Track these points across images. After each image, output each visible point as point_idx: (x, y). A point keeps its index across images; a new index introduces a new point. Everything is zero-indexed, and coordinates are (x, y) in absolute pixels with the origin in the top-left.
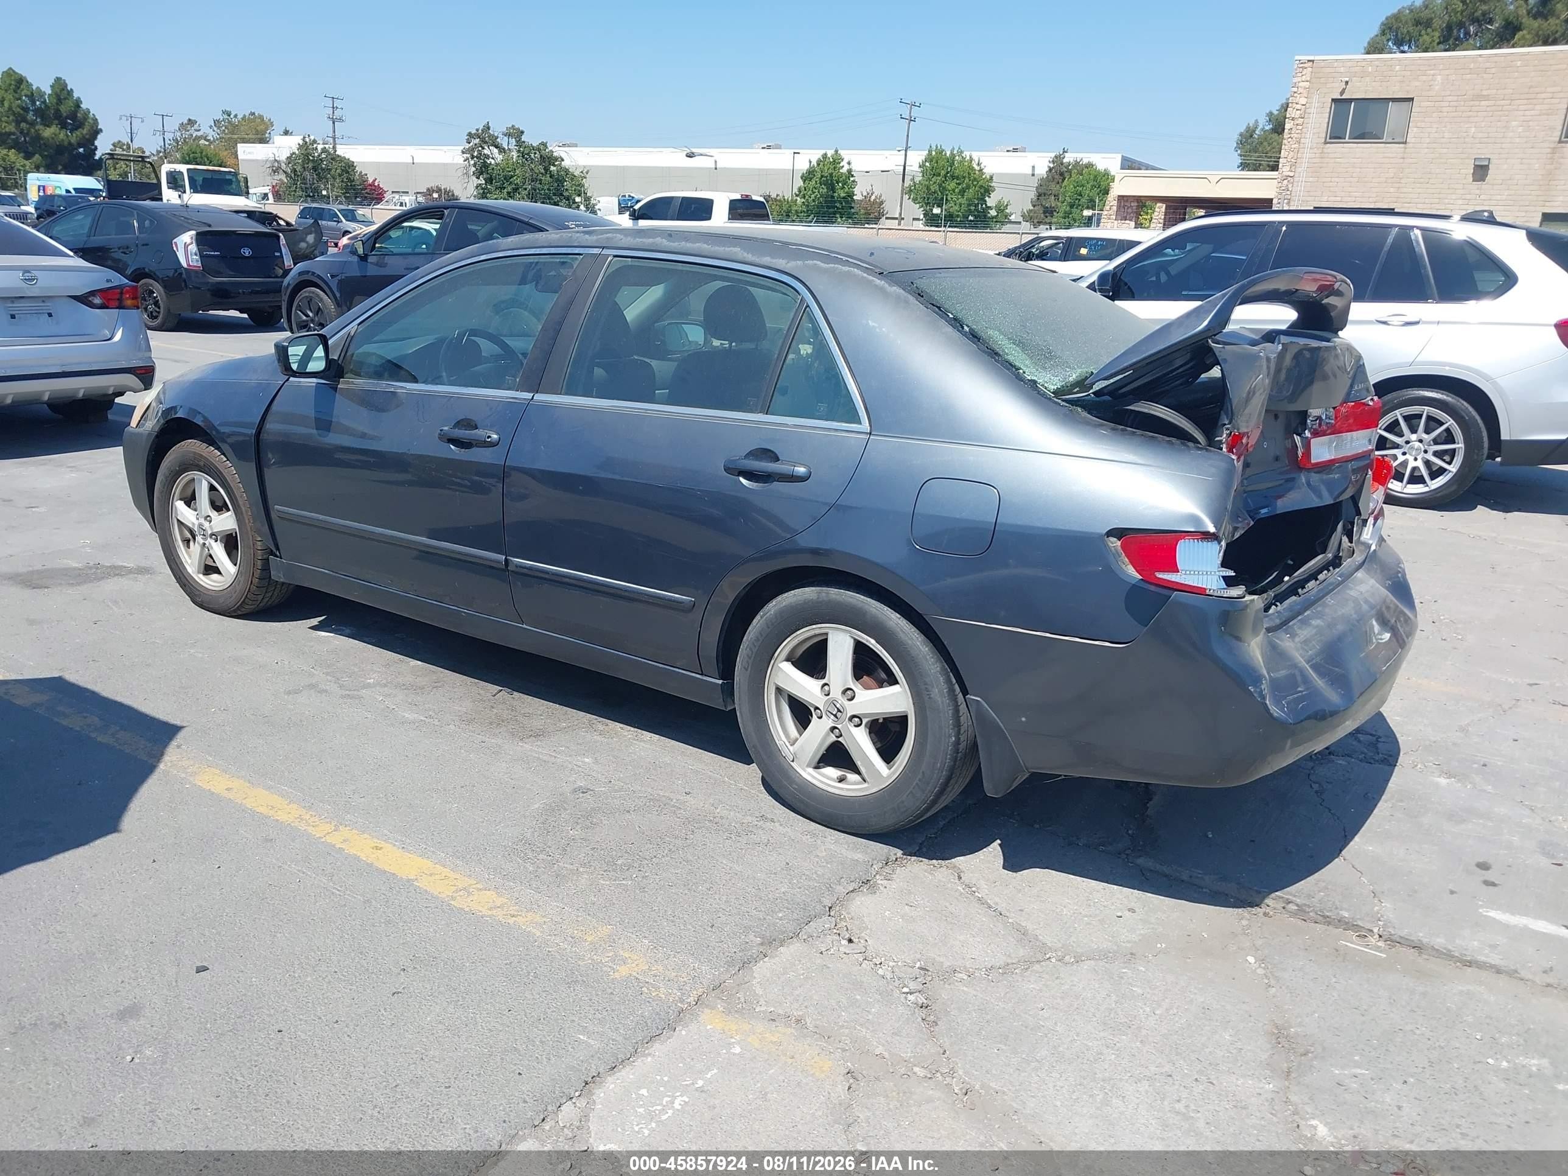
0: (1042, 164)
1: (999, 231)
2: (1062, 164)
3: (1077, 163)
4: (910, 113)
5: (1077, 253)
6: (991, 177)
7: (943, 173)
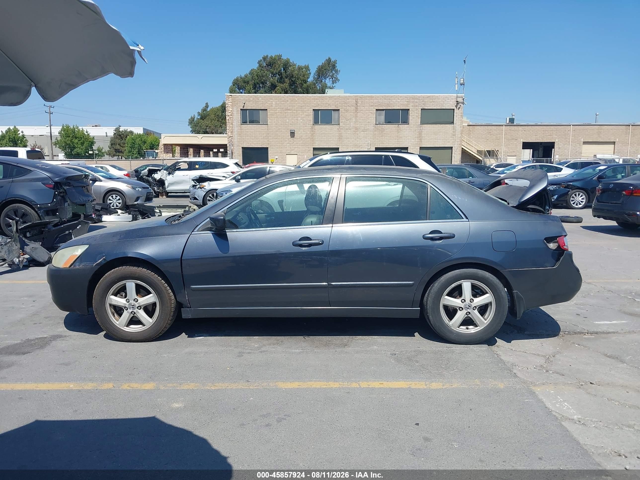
0: (111, 132)
1: (100, 160)
2: (119, 131)
3: (126, 131)
4: (50, 110)
5: (194, 167)
6: (94, 138)
7: (71, 136)
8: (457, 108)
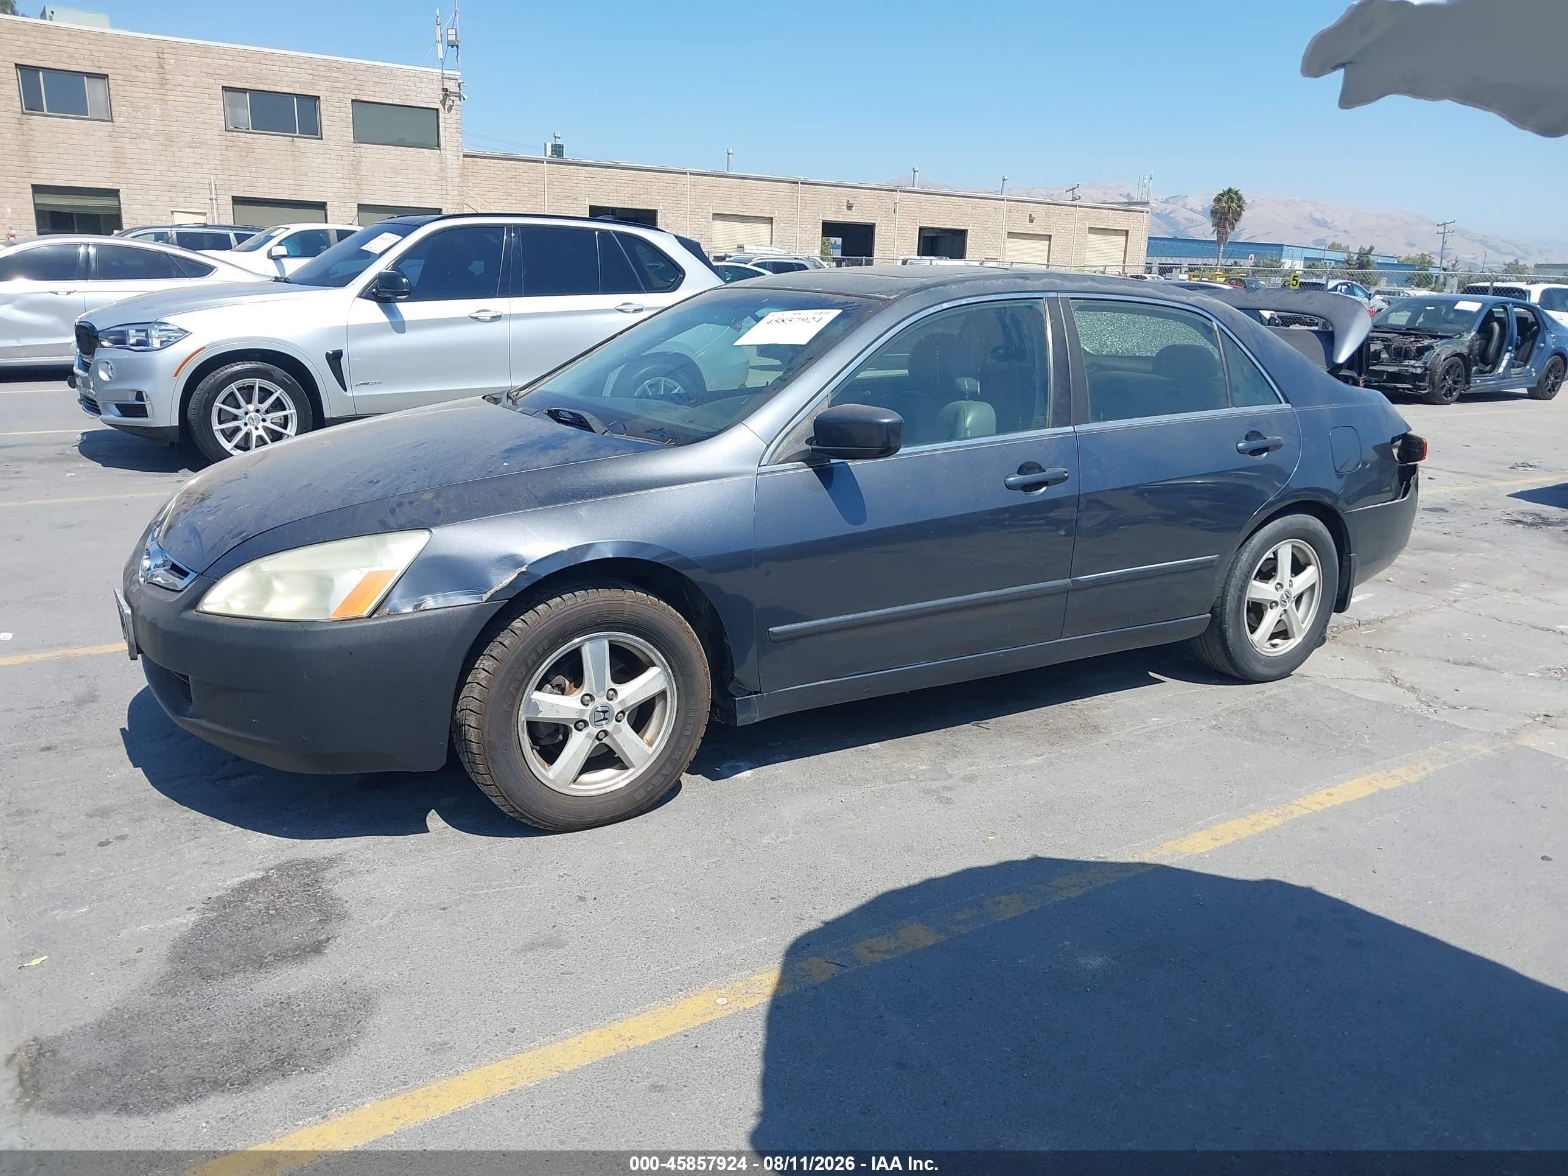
8: (446, 108)
